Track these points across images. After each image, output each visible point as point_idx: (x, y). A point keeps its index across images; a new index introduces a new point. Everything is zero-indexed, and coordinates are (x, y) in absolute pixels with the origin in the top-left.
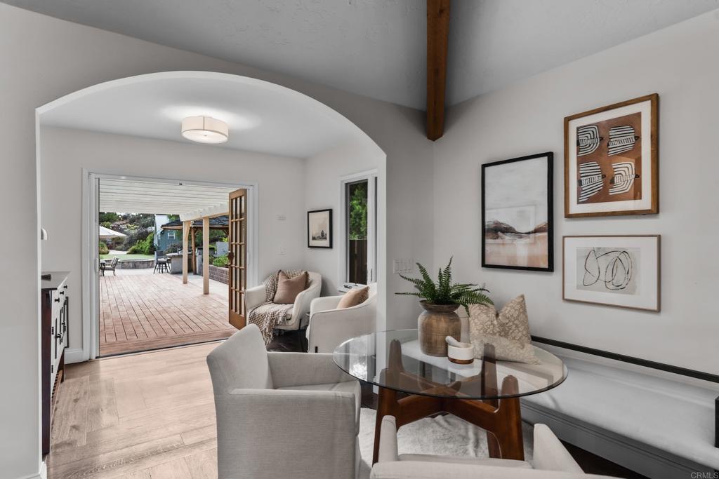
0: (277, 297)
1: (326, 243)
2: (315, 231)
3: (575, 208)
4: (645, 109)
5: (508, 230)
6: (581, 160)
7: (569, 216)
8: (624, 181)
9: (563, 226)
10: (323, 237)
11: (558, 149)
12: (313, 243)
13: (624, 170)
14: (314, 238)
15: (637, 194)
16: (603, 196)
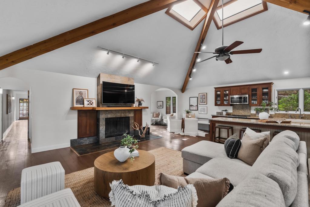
0: (154, 116)
1: (162, 107)
2: (159, 105)
3: (200, 104)
4: (206, 94)
5: (193, 106)
6: (200, 98)
7: (199, 104)
8: (204, 101)
9: (199, 105)
10: (161, 106)
11: (198, 97)
12: (158, 107)
13: (204, 100)
14: (159, 106)
15: (205, 102)
16: (202, 102)
